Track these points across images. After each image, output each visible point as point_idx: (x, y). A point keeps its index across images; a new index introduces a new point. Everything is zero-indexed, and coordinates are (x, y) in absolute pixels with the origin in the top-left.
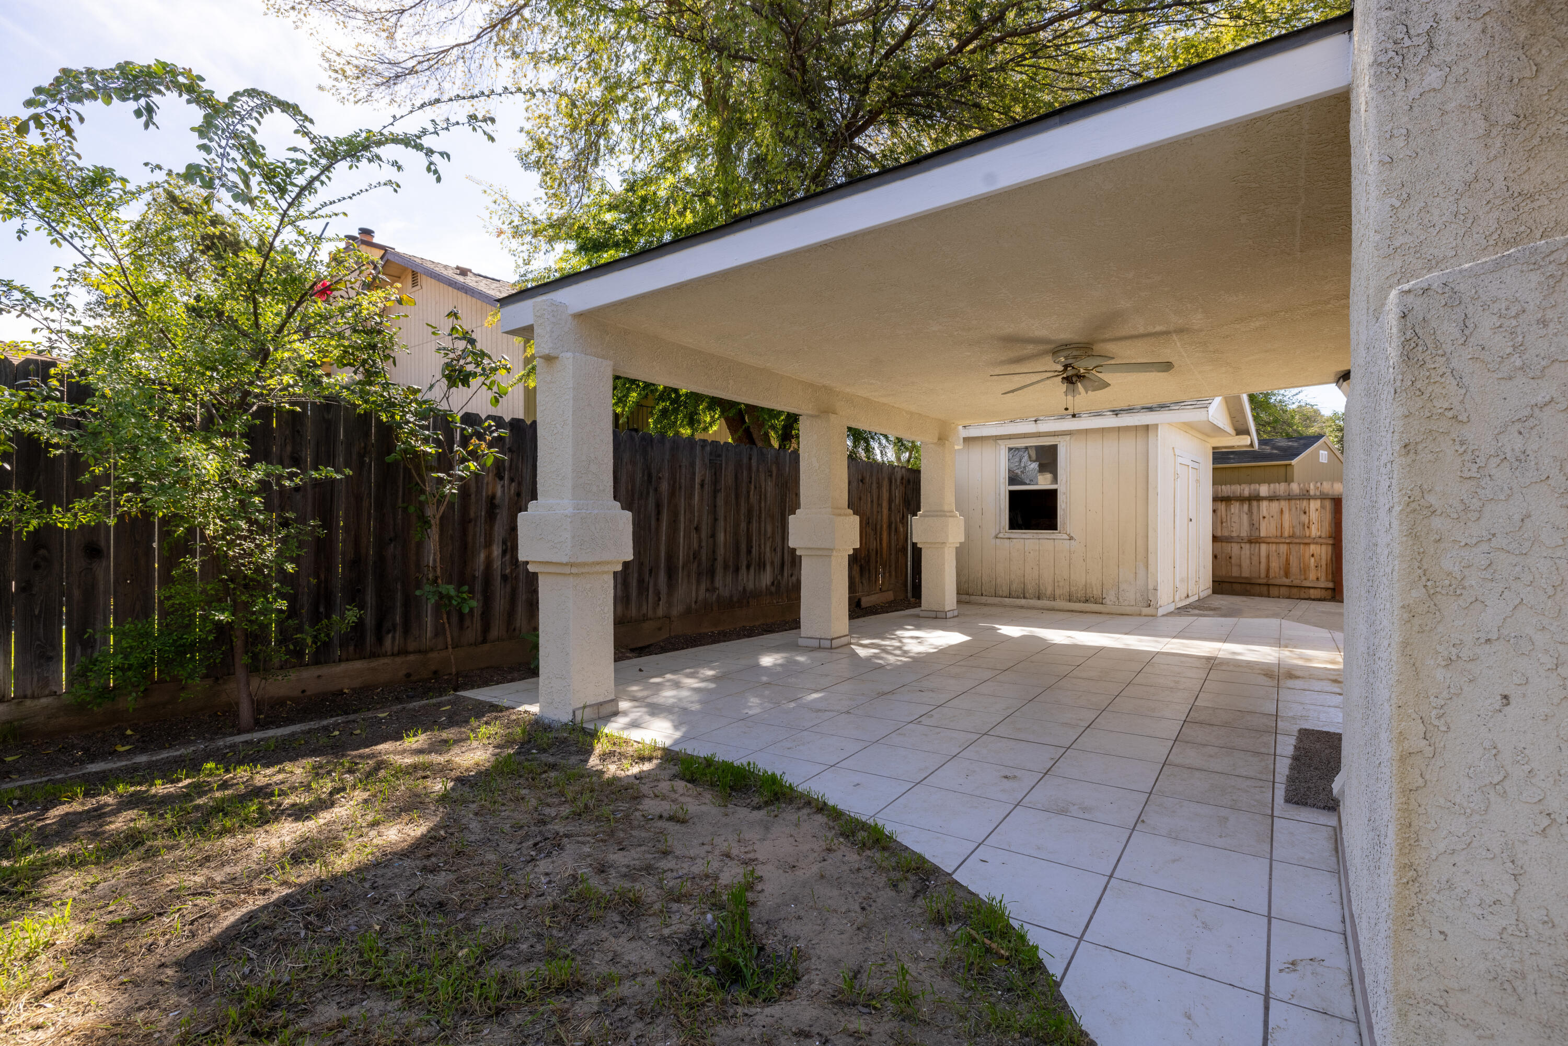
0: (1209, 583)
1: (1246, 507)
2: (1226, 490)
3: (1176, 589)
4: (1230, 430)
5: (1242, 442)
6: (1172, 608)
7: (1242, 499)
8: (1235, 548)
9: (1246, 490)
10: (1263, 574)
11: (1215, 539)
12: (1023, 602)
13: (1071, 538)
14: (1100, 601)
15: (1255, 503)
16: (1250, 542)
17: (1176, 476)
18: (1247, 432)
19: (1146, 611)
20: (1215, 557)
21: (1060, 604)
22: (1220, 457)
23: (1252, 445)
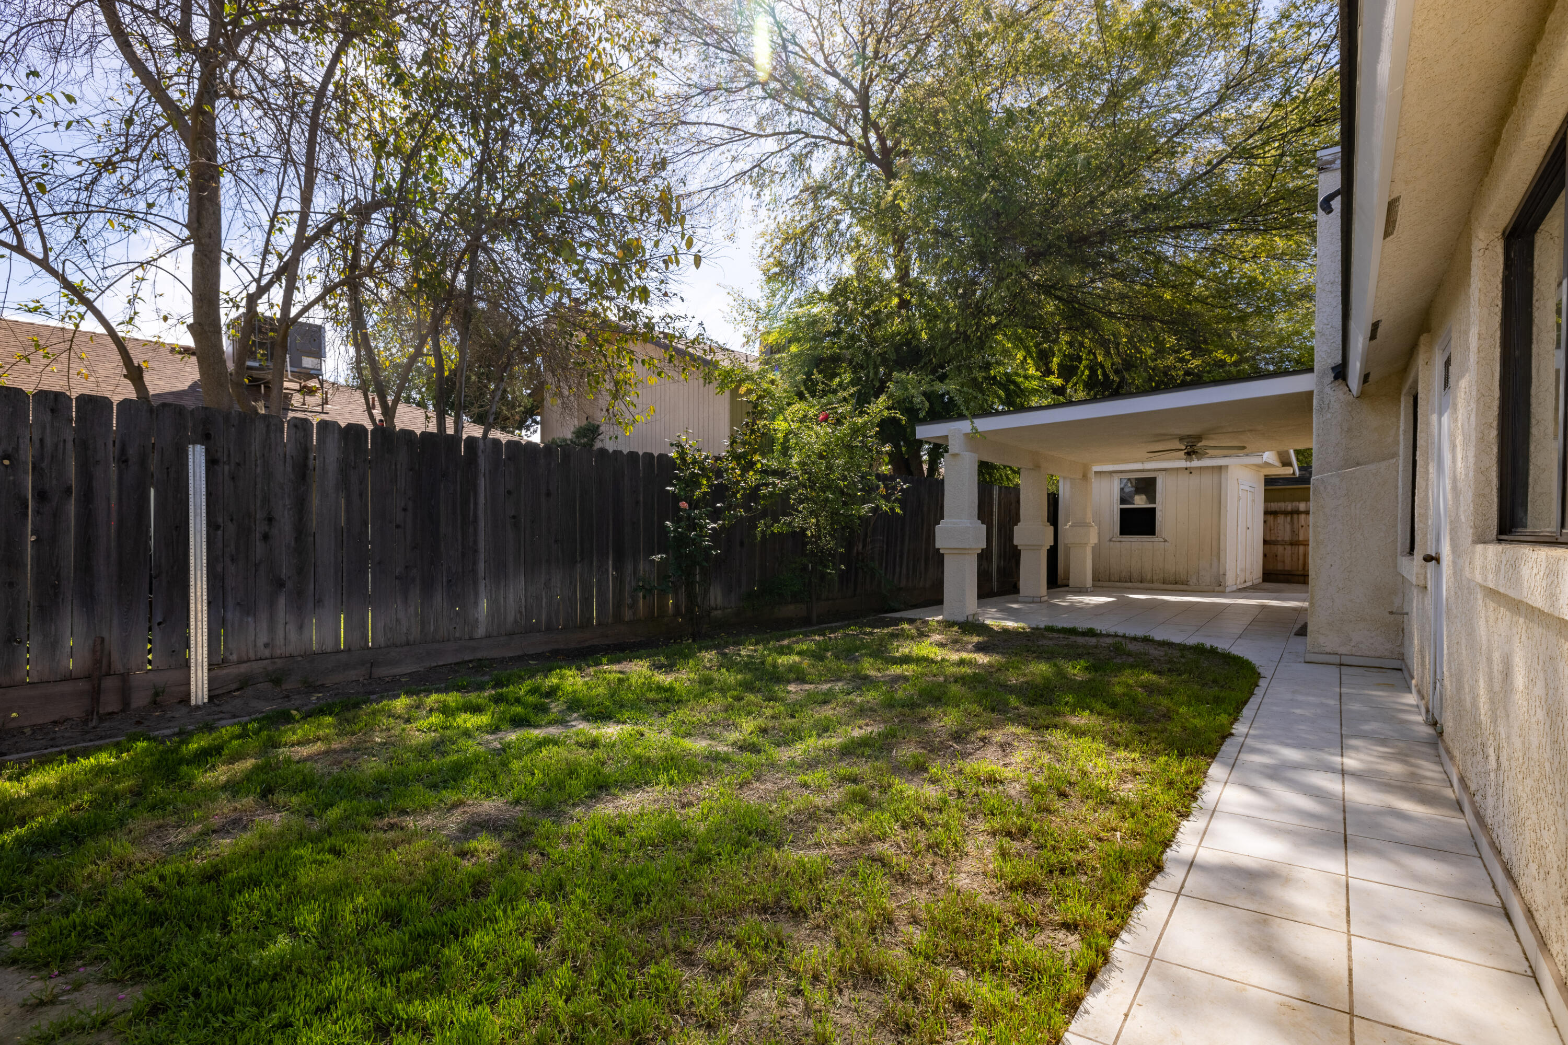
0: (1260, 574)
1: (1289, 518)
2: (1274, 506)
3: (1237, 576)
4: (1278, 463)
5: (1288, 471)
6: (1235, 588)
7: (1286, 513)
8: (1280, 549)
9: (1289, 506)
10: (1301, 568)
11: (1265, 542)
12: (1130, 584)
13: (1165, 541)
14: (1185, 583)
15: (1295, 516)
16: (1291, 544)
17: (1239, 498)
18: (1290, 464)
19: (1217, 589)
20: (1265, 555)
21: (1156, 585)
22: (1270, 481)
23: (1294, 473)
